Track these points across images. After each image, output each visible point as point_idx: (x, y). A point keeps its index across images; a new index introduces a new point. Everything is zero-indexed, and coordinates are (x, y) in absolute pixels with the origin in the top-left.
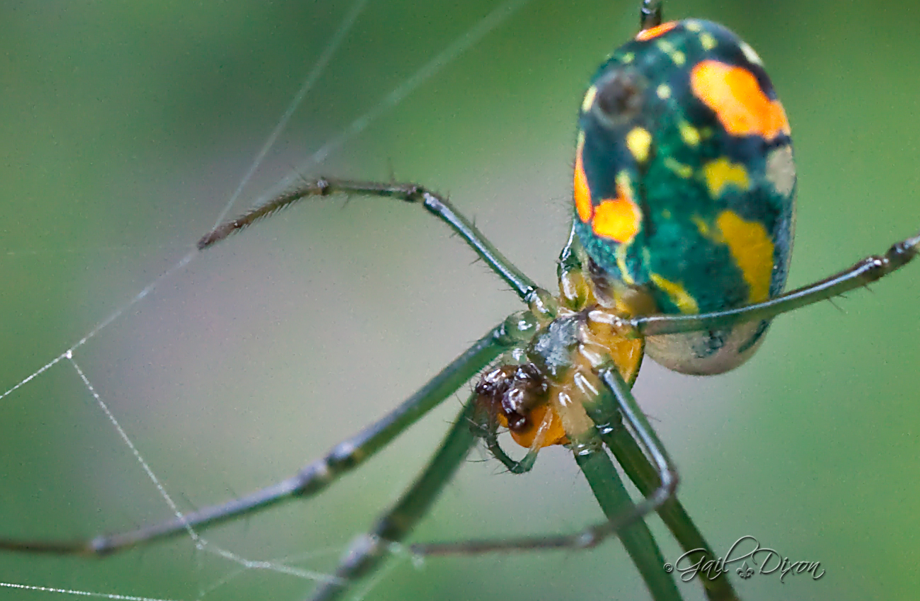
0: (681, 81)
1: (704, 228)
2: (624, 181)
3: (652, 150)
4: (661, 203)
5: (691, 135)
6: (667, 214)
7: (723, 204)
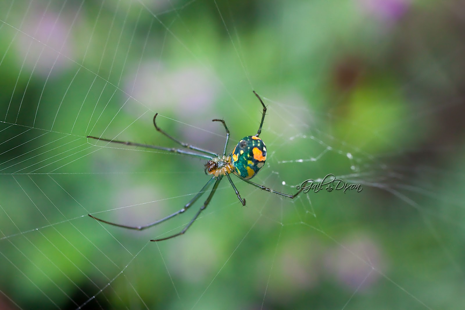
0: (252, 148)
1: (245, 167)
2: (238, 154)
3: (243, 154)
4: (241, 160)
5: (248, 156)
6: (241, 162)
7: (249, 166)
